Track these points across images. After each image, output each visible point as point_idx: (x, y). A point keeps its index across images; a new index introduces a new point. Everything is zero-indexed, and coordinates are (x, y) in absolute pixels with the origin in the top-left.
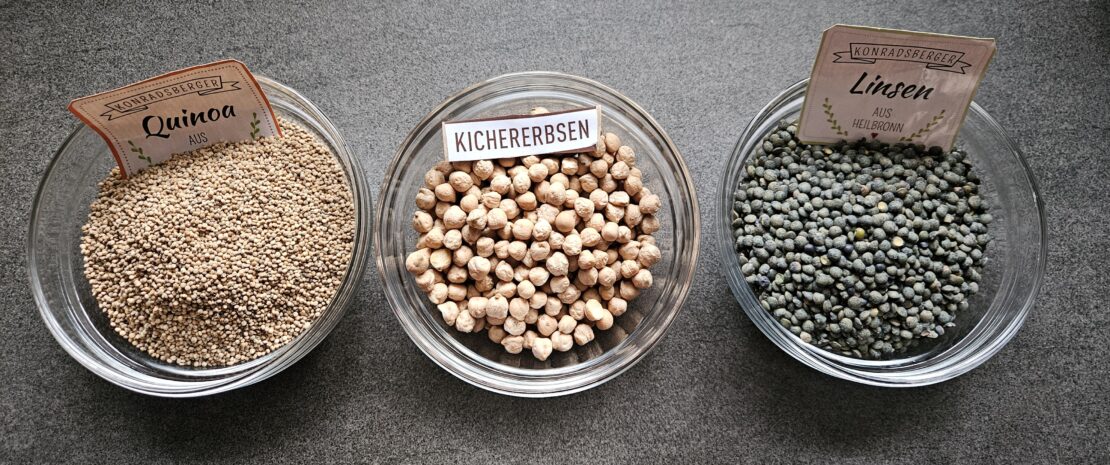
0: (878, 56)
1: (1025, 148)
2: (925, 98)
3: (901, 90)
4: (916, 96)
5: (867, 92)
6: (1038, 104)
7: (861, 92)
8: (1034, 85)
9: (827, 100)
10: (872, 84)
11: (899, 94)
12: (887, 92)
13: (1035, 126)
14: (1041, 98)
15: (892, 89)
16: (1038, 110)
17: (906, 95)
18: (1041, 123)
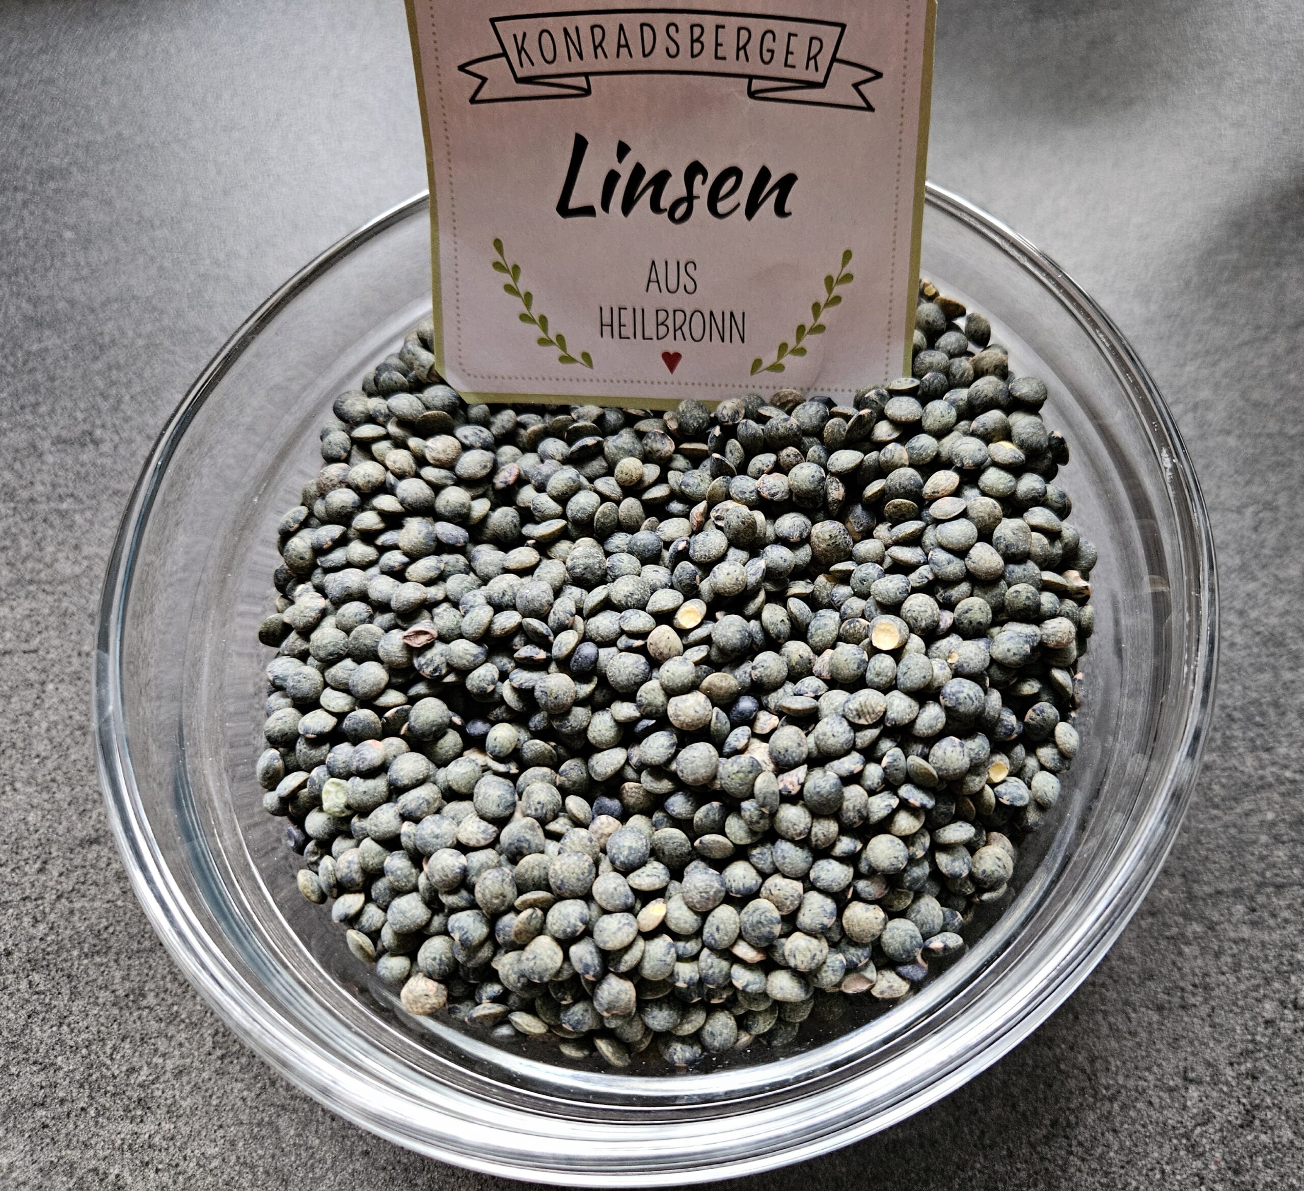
0: (590, 63)
1: (1250, 761)
2: (780, 210)
3: (702, 189)
4: (752, 209)
5: (605, 206)
6: (1273, 620)
7: (588, 211)
8: (1254, 566)
9: (498, 244)
10: (612, 178)
11: (701, 205)
12: (665, 202)
13: (1270, 689)
14: (1280, 603)
15: (674, 189)
16: (1274, 640)
17: (722, 207)
18: (1287, 676)
